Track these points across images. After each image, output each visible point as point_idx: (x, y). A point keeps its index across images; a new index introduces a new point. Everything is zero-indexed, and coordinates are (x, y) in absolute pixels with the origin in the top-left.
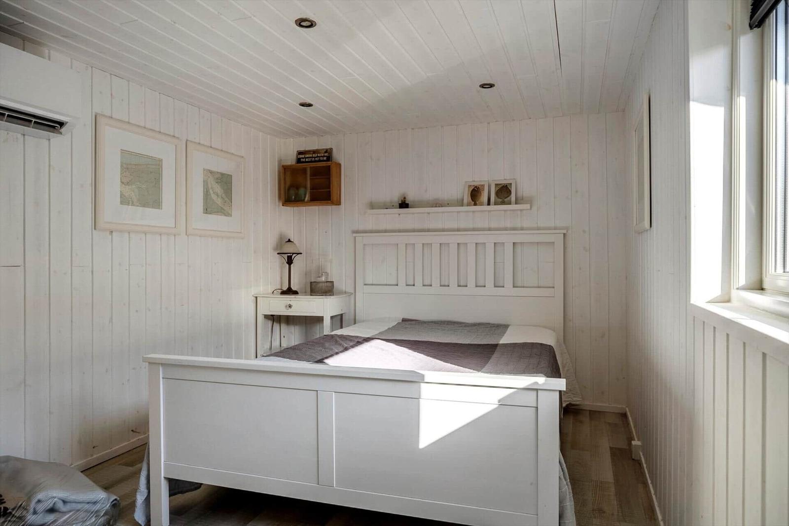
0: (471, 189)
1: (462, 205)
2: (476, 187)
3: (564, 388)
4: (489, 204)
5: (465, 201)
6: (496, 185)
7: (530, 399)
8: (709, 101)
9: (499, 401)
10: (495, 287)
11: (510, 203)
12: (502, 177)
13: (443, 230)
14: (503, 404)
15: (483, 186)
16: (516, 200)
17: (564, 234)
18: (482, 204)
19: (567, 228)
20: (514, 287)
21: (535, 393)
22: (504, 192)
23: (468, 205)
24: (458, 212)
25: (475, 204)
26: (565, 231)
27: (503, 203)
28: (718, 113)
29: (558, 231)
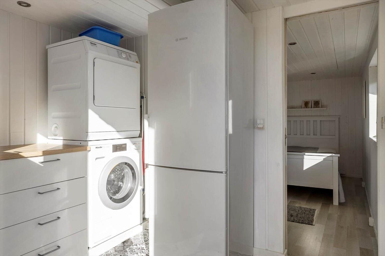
0: (305, 103)
1: (302, 108)
2: (307, 102)
3: (339, 156)
4: (311, 108)
5: (303, 106)
6: (314, 101)
7: (331, 158)
8: (373, 93)
9: (323, 159)
10: (314, 135)
11: (319, 107)
12: (316, 98)
13: (295, 116)
14: (324, 159)
15: (309, 102)
16: (321, 107)
17: (339, 118)
18: (309, 108)
19: (340, 116)
20: (320, 135)
21: (332, 157)
22: (317, 104)
23: (304, 108)
24: (306, 110)
25: (306, 108)
26: (339, 117)
27: (317, 107)
28: (375, 96)
29: (337, 117)
